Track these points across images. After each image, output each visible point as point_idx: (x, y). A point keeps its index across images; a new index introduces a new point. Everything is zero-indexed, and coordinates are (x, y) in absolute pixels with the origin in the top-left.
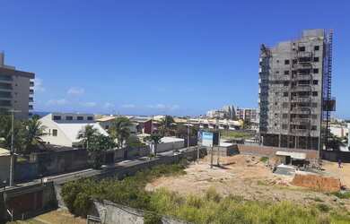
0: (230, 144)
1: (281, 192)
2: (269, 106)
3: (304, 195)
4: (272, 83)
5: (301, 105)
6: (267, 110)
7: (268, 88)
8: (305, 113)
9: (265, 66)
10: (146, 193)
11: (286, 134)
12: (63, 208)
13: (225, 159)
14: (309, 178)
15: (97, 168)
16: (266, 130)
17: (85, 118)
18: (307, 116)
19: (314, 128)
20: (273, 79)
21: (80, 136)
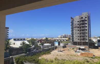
1: (76, 58)
2: (74, 34)
3: (82, 58)
5: (83, 33)
6: (73, 35)
7: (73, 29)
8: (84, 35)
9: (72, 23)
11: (79, 41)
13: (62, 49)
14: (84, 53)
15: (26, 53)
16: (73, 40)
17: (23, 39)
19: (87, 39)
20: (75, 26)
21: (21, 44)
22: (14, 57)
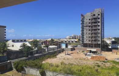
0: (72, 47)
1: (86, 62)
3: (93, 62)
4: (85, 26)
5: (95, 33)
6: (84, 35)
7: (84, 28)
8: (96, 36)
9: (83, 21)
10: (42, 64)
11: (90, 43)
12: (14, 70)
13: (70, 52)
14: (96, 57)
15: (27, 57)
16: (84, 42)
18: (96, 37)
19: (99, 41)
20: (85, 25)
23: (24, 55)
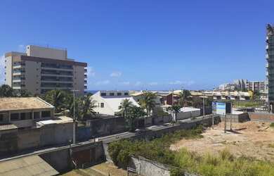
0: (242, 113)
10: (171, 152)
12: (110, 161)
13: (237, 125)
15: (132, 132)
17: (123, 94)
21: (120, 107)
22: (105, 139)
23: (127, 127)
